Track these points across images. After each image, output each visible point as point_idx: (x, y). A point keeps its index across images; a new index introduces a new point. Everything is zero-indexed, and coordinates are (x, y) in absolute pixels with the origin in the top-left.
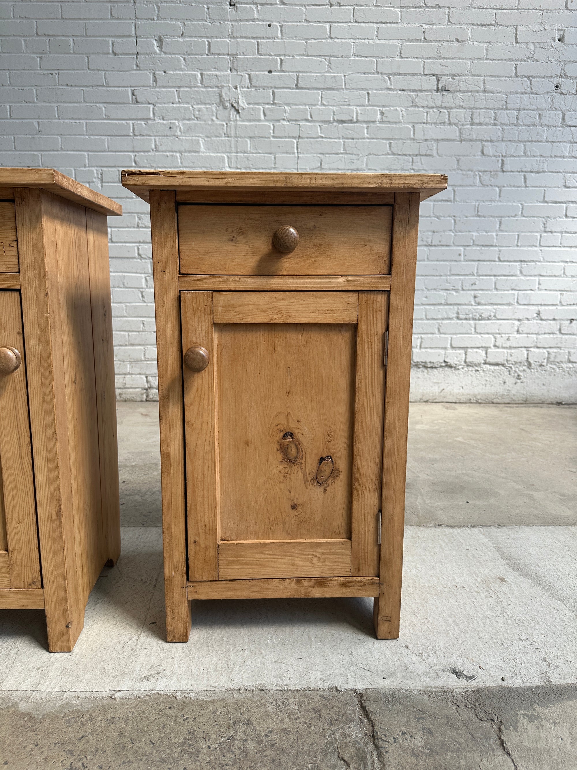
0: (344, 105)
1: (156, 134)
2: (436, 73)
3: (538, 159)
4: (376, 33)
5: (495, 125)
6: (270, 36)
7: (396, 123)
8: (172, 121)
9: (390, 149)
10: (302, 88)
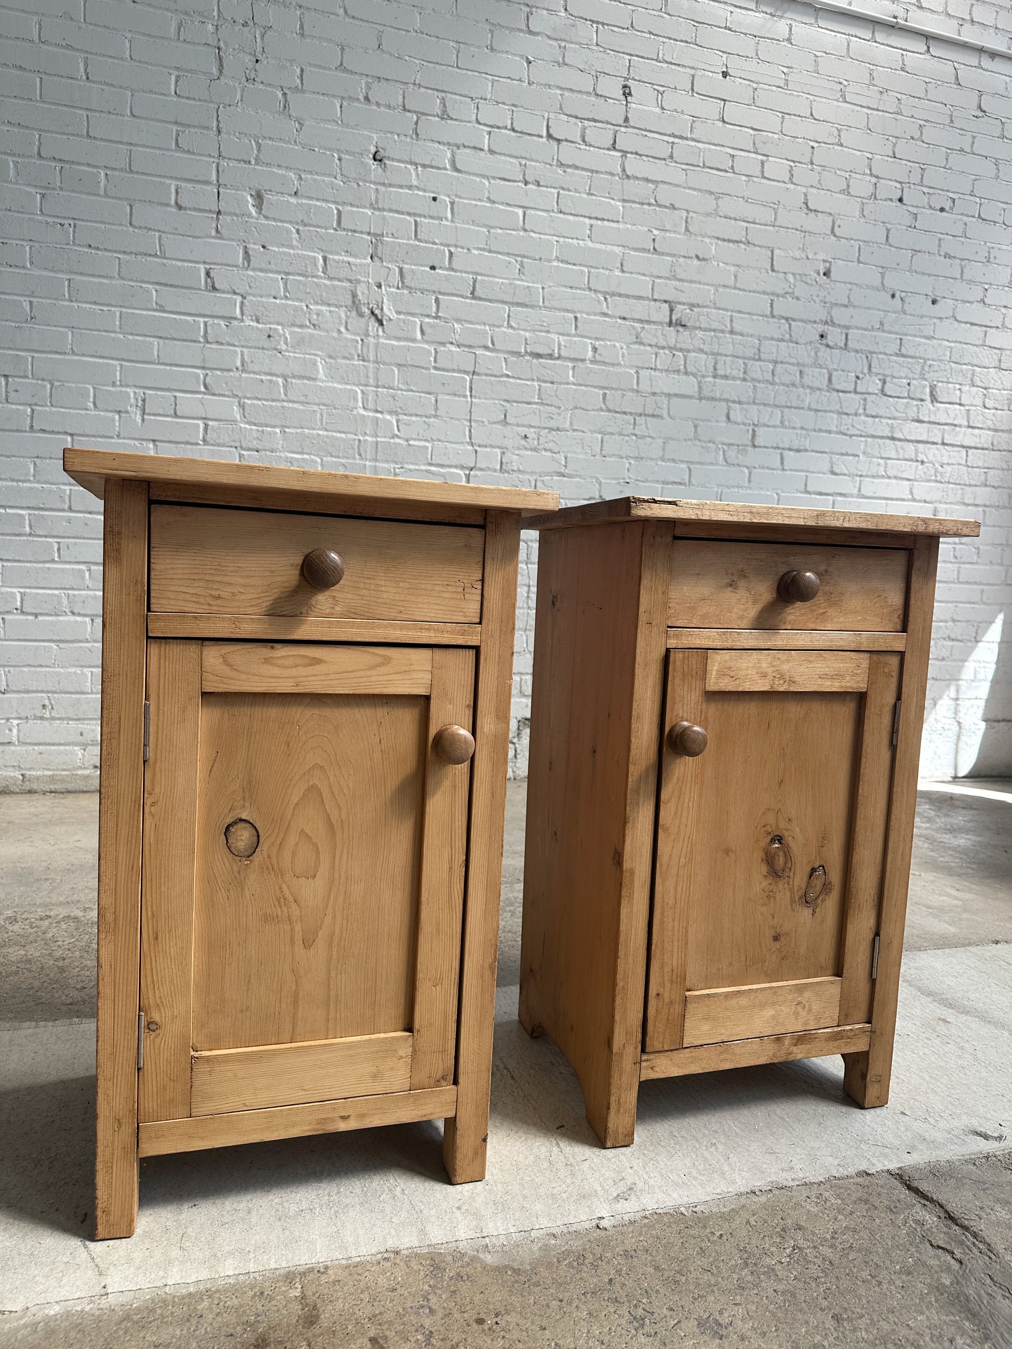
0: (541, 331)
1: (244, 344)
2: (669, 299)
3: (799, 432)
4: (588, 232)
5: (744, 380)
6: (435, 215)
7: (613, 364)
8: (272, 326)
9: (604, 403)
10: (480, 299)
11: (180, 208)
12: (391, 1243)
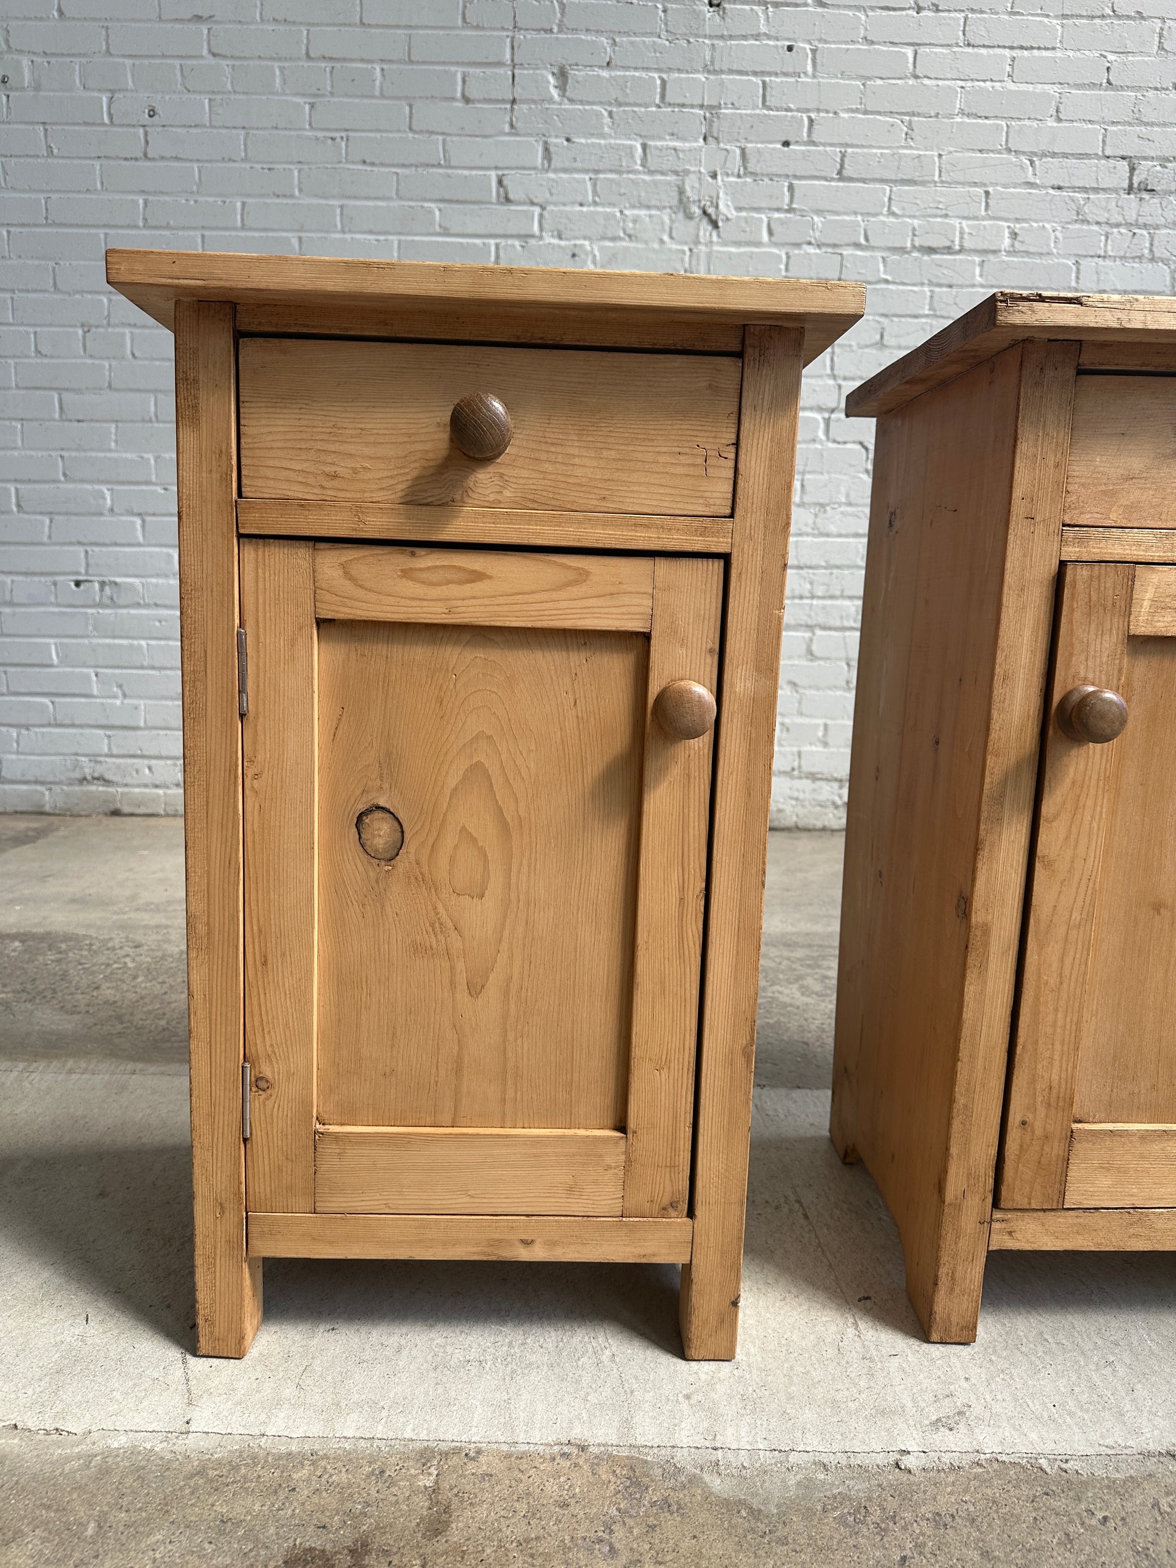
0: (936, 216)
2: (1130, 154)
4: (1008, 68)
6: (791, 70)
7: (1041, 254)
8: (578, 242)
10: (851, 179)
11: (467, 100)
12: (578, 1433)
